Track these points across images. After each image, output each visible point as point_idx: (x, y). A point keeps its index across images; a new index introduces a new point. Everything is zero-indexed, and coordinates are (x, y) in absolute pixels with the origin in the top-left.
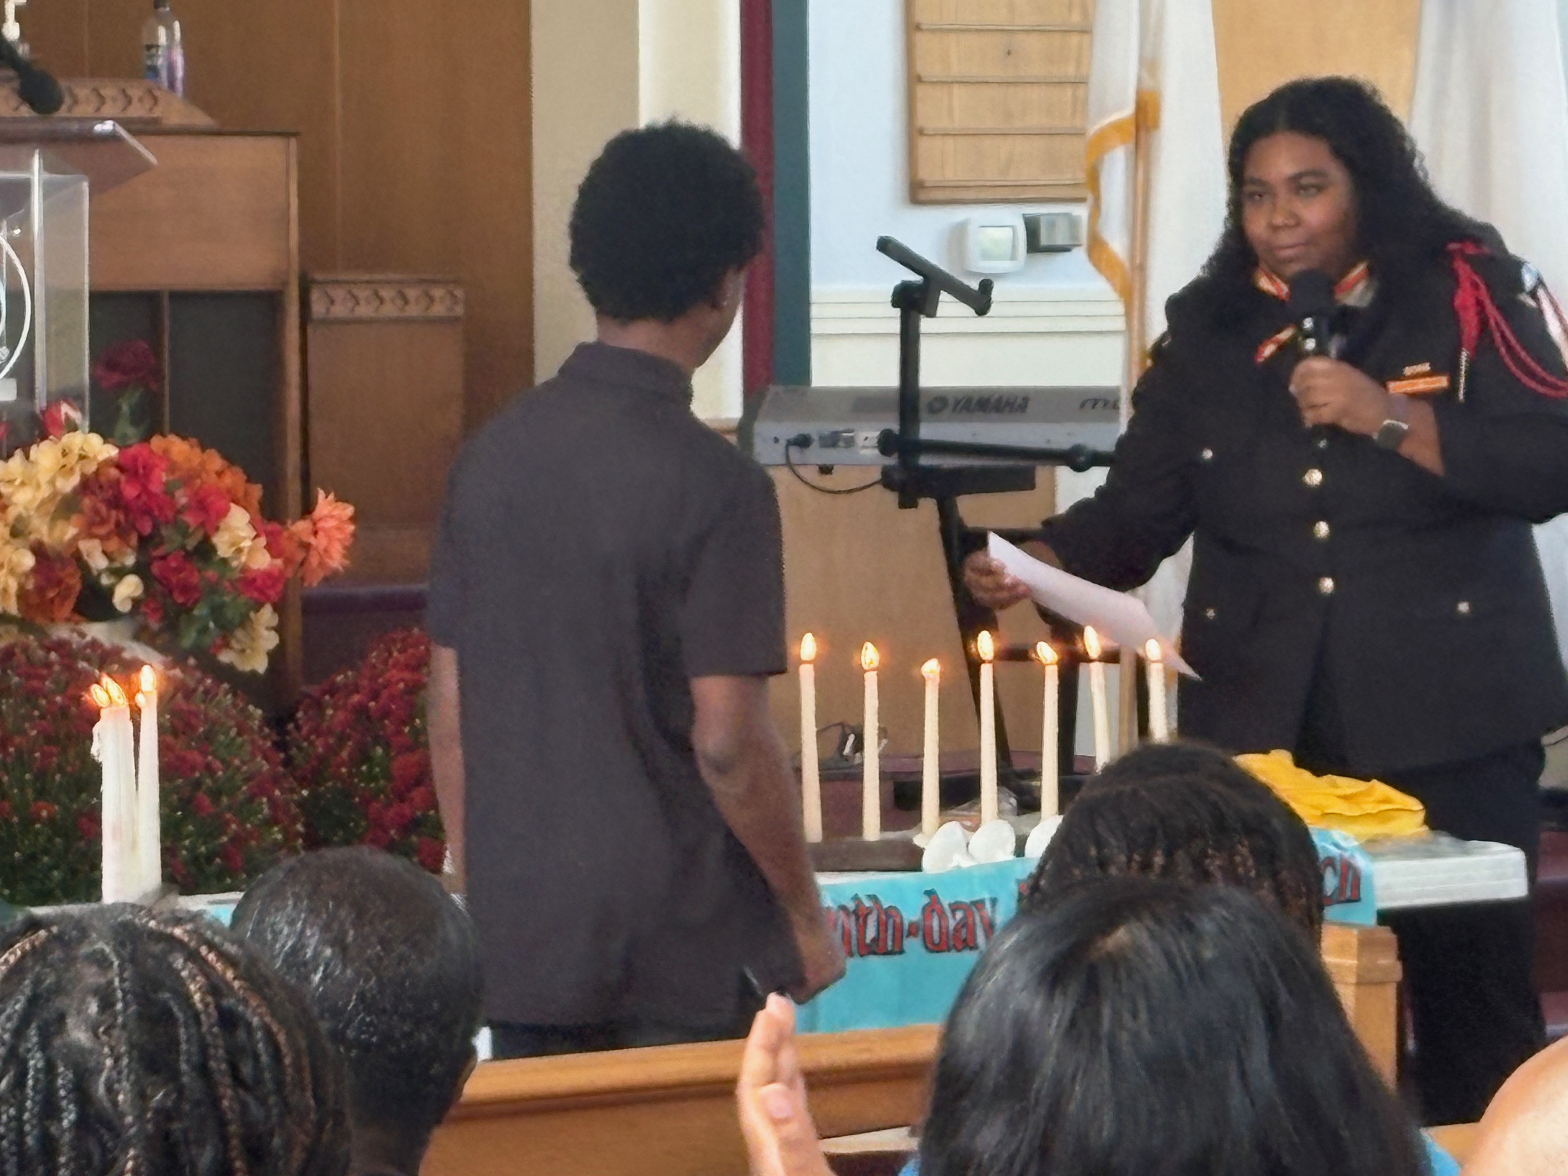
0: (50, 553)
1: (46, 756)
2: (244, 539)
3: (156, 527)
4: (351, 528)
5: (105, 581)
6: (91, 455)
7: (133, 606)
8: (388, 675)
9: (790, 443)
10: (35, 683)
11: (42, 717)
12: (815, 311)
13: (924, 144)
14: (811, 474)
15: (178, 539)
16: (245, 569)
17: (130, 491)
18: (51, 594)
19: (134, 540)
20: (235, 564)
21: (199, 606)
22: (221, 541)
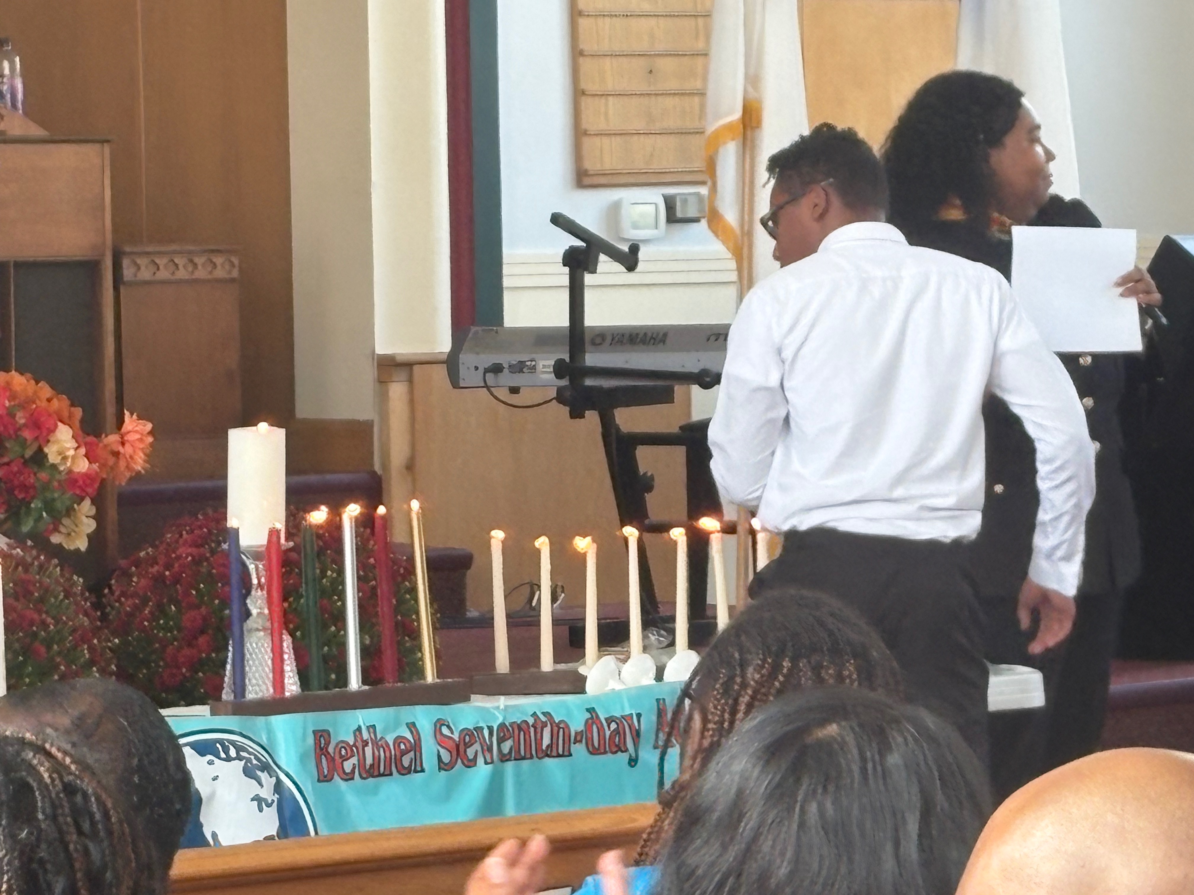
2: (69, 449)
4: (150, 439)
9: (486, 371)
12: (506, 270)
13: (587, 142)
14: (503, 394)
15: (17, 448)
16: (70, 472)
20: (62, 468)
21: (35, 501)
22: (51, 451)
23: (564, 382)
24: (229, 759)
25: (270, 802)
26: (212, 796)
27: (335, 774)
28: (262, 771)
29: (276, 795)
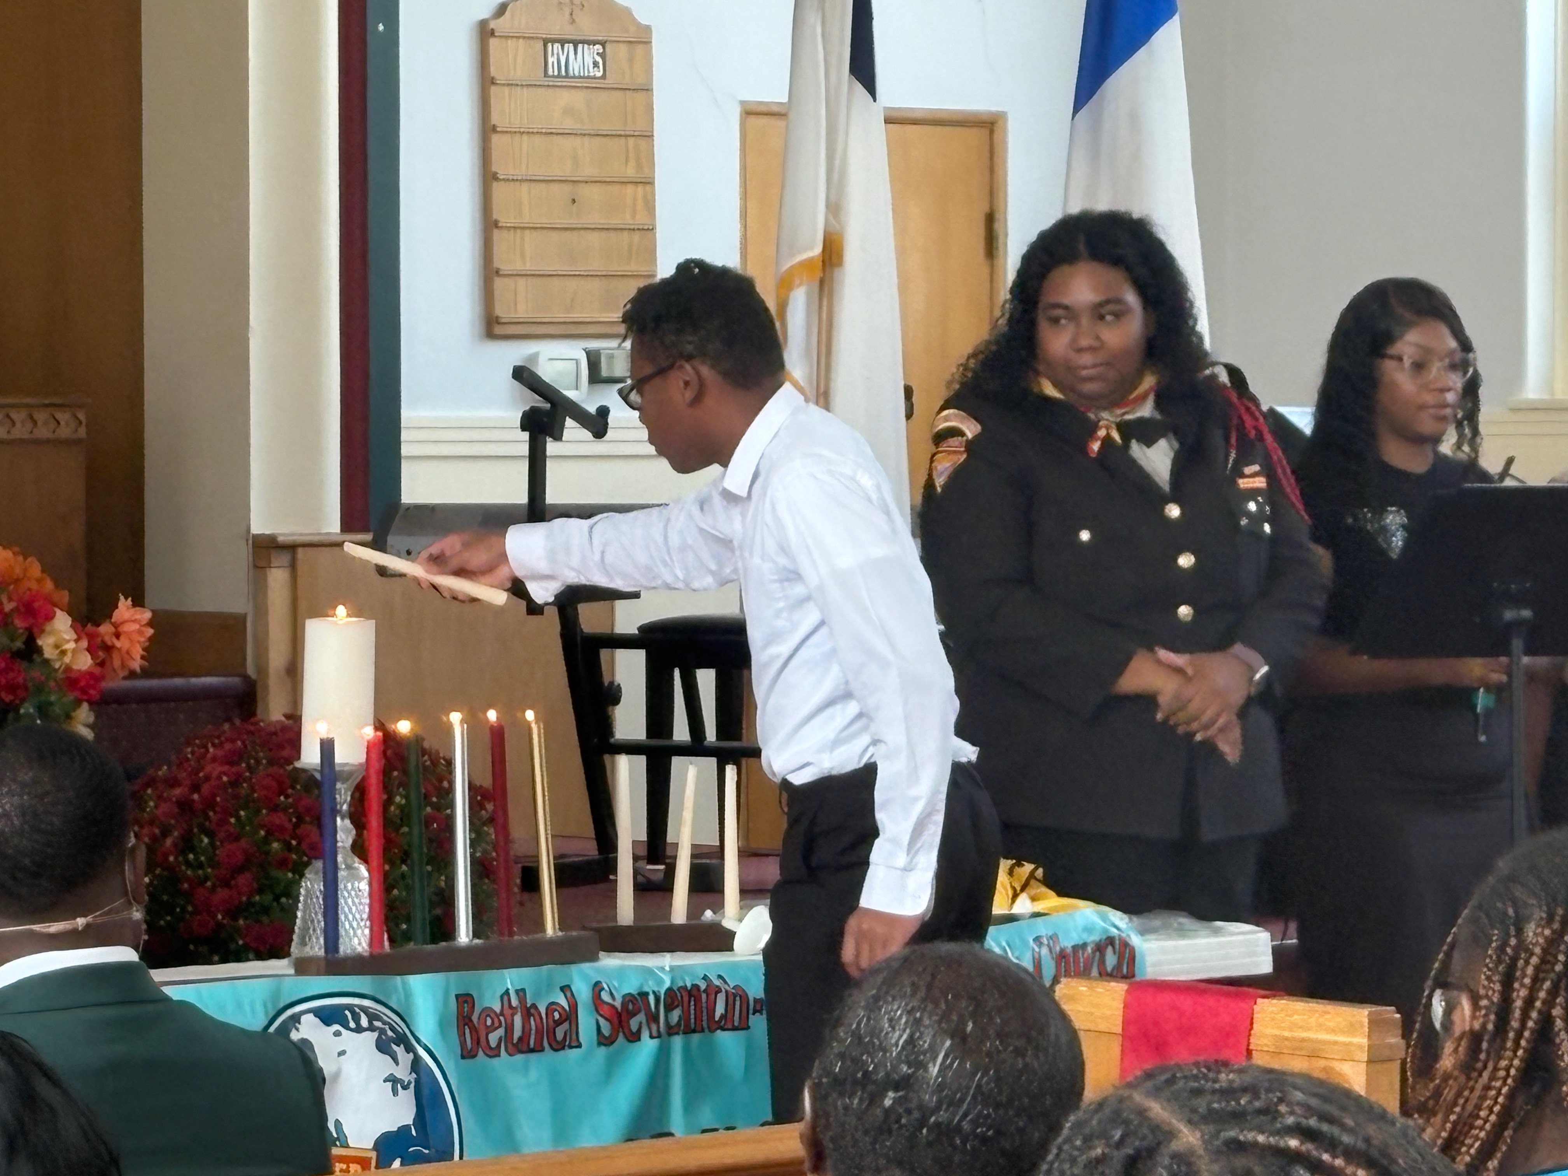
2: (68, 641)
4: (150, 632)
12: (404, 436)
13: (498, 284)
15: (5, 641)
16: (68, 669)
21: (26, 705)
22: (46, 643)
24: (359, 1030)
25: (406, 1083)
26: (337, 1075)
27: (480, 1049)
28: (399, 1046)
29: (414, 1075)
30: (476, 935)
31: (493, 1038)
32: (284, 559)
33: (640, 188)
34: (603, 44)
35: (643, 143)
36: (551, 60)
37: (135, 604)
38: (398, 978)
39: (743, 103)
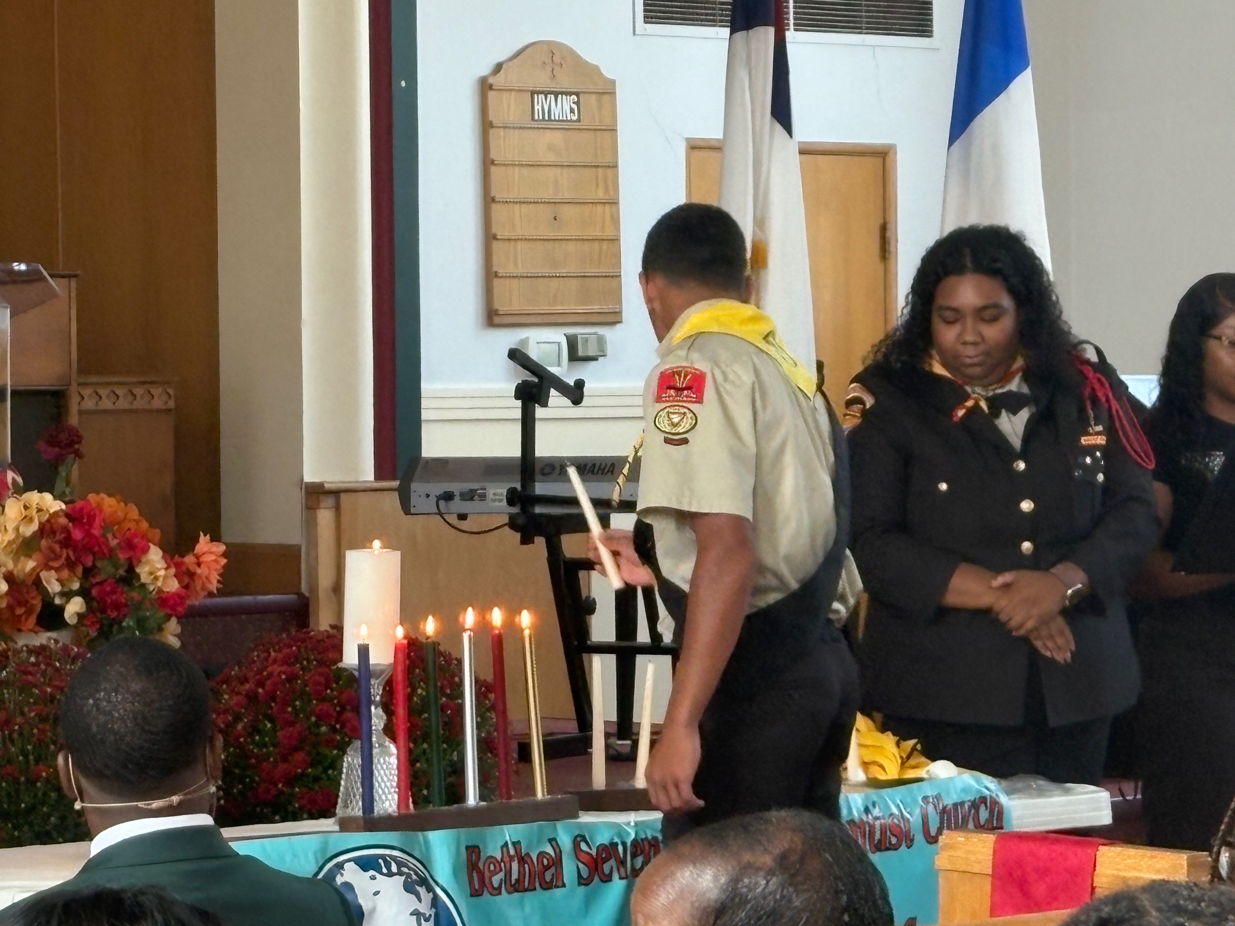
0: (17, 580)
1: (43, 732)
2: (160, 569)
3: (94, 562)
4: (224, 561)
5: (57, 601)
6: (45, 509)
7: (79, 619)
8: (270, 669)
9: (439, 498)
10: (30, 678)
11: (35, 703)
12: (424, 403)
13: (497, 284)
14: (453, 519)
15: (110, 569)
16: (160, 591)
17: (77, 535)
18: (20, 611)
19: (79, 570)
20: (151, 588)
21: (127, 619)
22: (143, 572)
23: (515, 510)
24: (390, 874)
25: (427, 916)
26: (373, 911)
27: (485, 889)
28: (421, 886)
29: (433, 909)
30: (482, 798)
31: (496, 880)
32: (330, 501)
33: (607, 207)
34: (577, 94)
35: (609, 172)
36: (536, 107)
37: (212, 540)
38: (420, 834)
39: (688, 140)
